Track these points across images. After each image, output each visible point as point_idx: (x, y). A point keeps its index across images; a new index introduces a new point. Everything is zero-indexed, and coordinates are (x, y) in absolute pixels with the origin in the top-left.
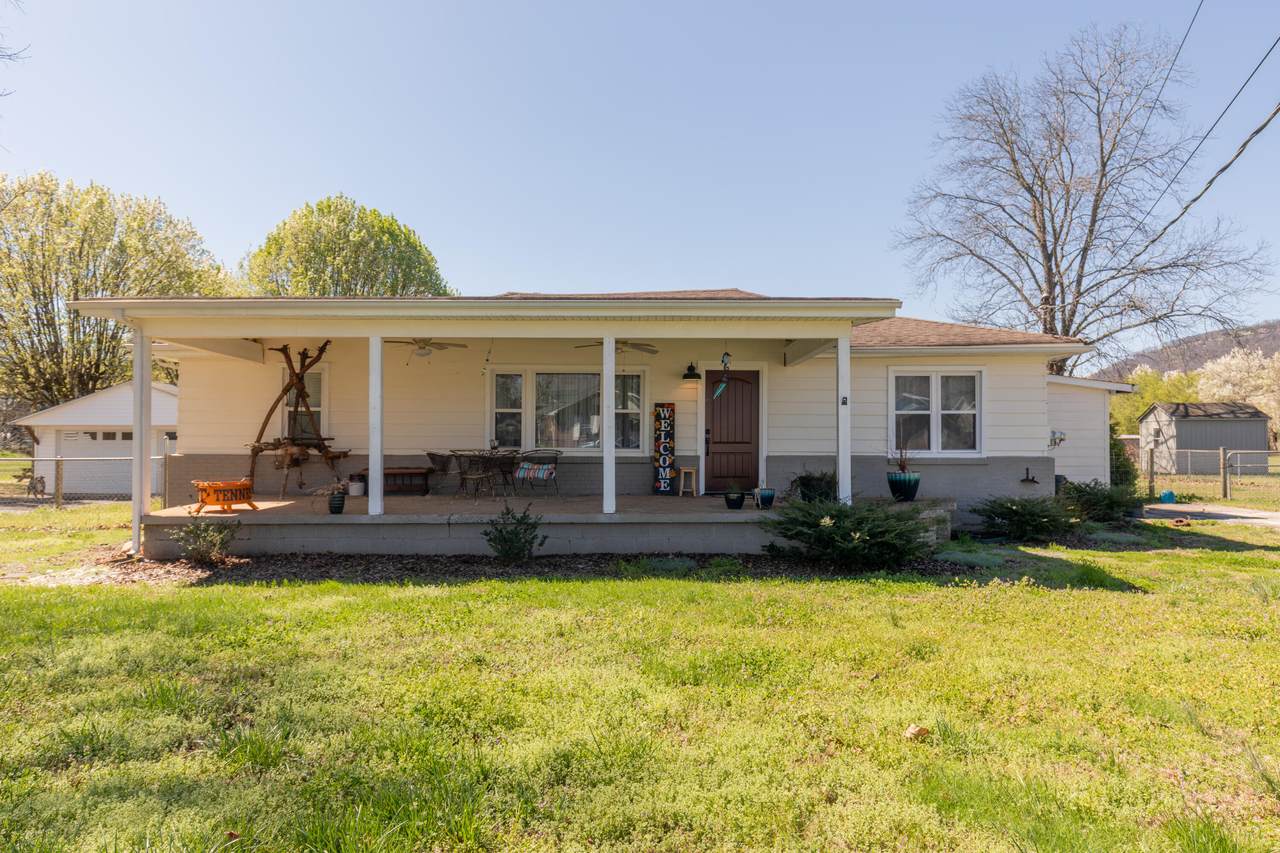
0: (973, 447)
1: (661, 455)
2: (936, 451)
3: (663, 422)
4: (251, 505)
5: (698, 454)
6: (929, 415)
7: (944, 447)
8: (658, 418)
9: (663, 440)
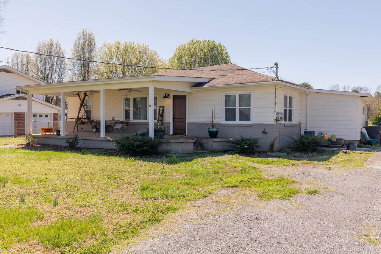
0: (250, 120)
1: (159, 122)
2: (237, 121)
3: (160, 112)
4: (53, 133)
5: (170, 122)
6: (235, 109)
7: (240, 120)
8: (159, 110)
9: (160, 117)
